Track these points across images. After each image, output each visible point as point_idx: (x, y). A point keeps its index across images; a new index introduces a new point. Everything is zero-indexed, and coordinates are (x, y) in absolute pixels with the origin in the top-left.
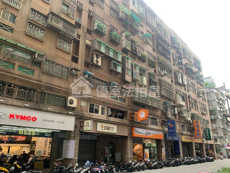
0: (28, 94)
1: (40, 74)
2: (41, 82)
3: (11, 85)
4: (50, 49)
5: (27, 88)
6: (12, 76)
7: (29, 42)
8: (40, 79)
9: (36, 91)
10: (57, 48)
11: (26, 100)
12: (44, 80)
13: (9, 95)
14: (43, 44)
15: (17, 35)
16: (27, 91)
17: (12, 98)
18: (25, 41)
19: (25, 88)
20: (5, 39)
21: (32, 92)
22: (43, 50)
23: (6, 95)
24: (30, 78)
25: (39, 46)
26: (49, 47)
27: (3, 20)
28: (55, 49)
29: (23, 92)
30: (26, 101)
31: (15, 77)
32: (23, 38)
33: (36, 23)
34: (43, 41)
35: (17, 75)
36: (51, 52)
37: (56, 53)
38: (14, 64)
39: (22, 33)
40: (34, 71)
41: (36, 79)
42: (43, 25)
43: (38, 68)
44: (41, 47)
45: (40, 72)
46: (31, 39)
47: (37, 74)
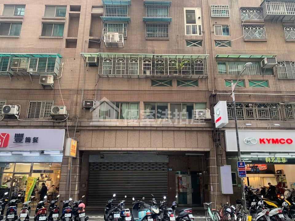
0: (270, 112)
1: (276, 82)
2: (280, 92)
3: (248, 105)
4: (278, 47)
5: (267, 105)
6: (247, 95)
7: (251, 48)
8: (279, 89)
9: (279, 105)
10: (287, 42)
11: (270, 118)
12: (284, 89)
13: (250, 117)
14: (268, 44)
15: (236, 47)
16: (268, 108)
17: (254, 119)
18: (246, 50)
19: (264, 105)
20: (227, 56)
21: (274, 107)
22: (269, 52)
23: (247, 117)
24: (265, 92)
25: (264, 48)
26: (276, 44)
27: (218, 37)
28: (284, 44)
29: (264, 110)
30: (271, 120)
31: (250, 95)
32: (242, 47)
33: (251, 22)
34: (266, 40)
35: (251, 92)
36: (280, 50)
37: (288, 49)
38: (244, 81)
39: (240, 41)
40: (267, 81)
41: (274, 90)
42: (260, 21)
43: (272, 76)
44: (265, 48)
45: (276, 81)
46: (252, 44)
47: (273, 84)
